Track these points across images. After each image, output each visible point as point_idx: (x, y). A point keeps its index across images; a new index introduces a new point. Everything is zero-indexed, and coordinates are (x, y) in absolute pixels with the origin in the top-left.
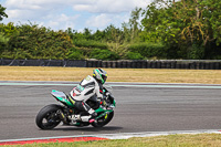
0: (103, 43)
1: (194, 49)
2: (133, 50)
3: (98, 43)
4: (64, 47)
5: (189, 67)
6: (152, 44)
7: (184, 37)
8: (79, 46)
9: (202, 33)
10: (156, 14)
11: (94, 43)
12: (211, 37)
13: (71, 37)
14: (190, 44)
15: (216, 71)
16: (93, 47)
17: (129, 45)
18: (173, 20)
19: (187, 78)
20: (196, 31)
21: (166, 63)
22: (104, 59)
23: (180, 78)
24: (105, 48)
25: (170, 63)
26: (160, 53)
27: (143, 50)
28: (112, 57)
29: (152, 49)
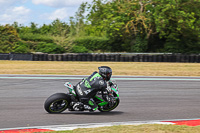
0: (49, 36)
1: (137, 42)
2: (78, 43)
3: (45, 37)
4: (10, 40)
5: (133, 59)
6: (96, 38)
7: (127, 31)
8: (26, 40)
9: (146, 26)
10: (101, 9)
11: (40, 36)
12: (154, 31)
13: (18, 31)
14: (134, 37)
15: (159, 64)
16: (39, 40)
17: (74, 39)
18: (118, 14)
19: (131, 71)
20: (139, 25)
21: (110, 56)
22: (50, 52)
23: (124, 70)
24: (51, 41)
25: (114, 56)
26: (104, 46)
27: (88, 44)
28: (58, 50)
29: (97, 43)
